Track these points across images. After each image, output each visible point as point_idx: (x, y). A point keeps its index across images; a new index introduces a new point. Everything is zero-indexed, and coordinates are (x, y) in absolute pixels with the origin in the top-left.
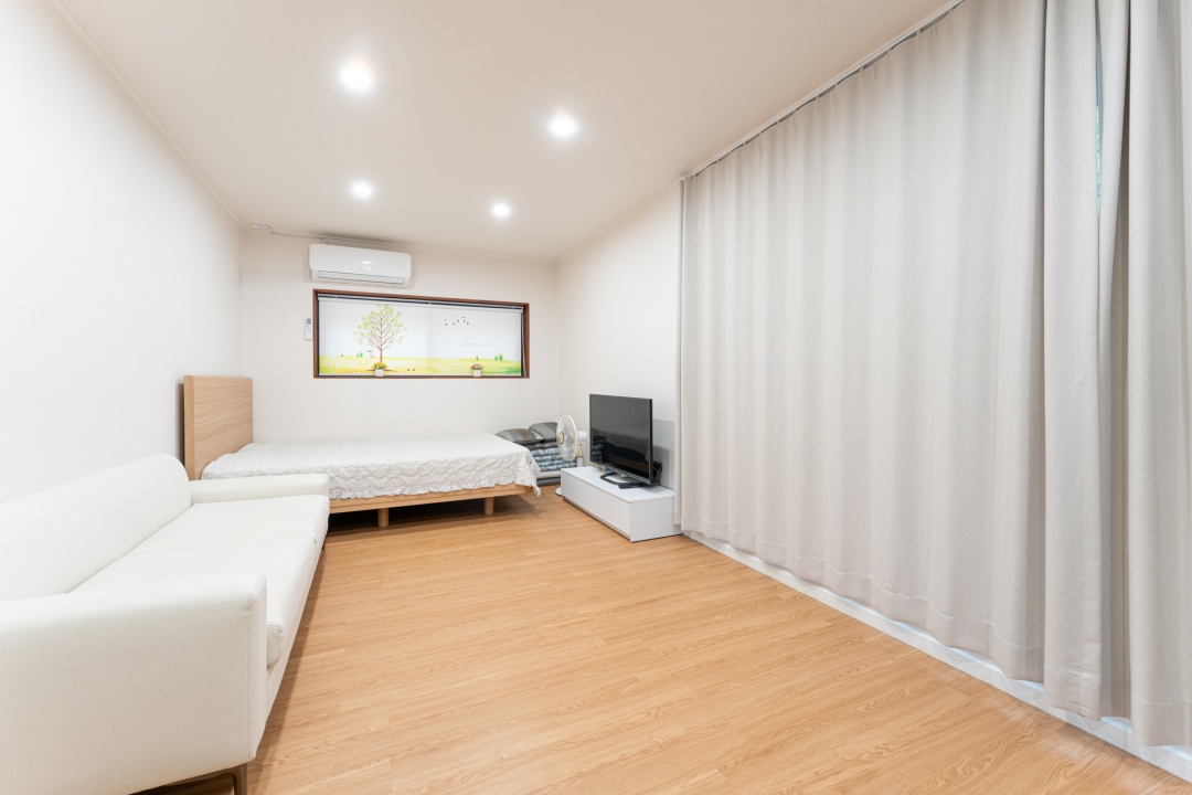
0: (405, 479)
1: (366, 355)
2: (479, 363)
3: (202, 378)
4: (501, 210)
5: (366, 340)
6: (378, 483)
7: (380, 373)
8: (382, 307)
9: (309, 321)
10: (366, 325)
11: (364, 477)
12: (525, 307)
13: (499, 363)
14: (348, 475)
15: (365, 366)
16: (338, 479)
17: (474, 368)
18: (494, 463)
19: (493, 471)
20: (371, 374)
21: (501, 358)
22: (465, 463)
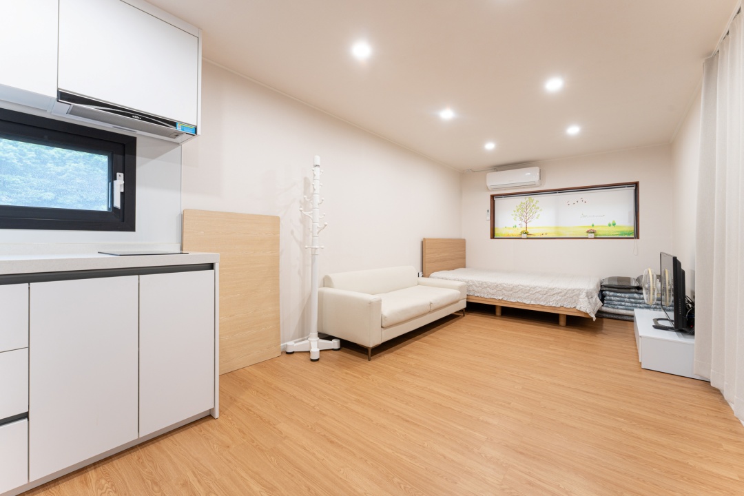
0: (505, 292)
1: (518, 226)
2: (593, 229)
3: (429, 239)
4: (573, 130)
5: (518, 218)
6: (491, 291)
7: (525, 236)
8: (527, 199)
9: (488, 211)
10: (518, 210)
11: (485, 288)
12: (636, 184)
13: (612, 228)
14: (478, 285)
15: (517, 233)
16: (474, 286)
17: (588, 232)
18: (561, 292)
19: (559, 298)
20: (520, 237)
21: (614, 225)
22: (540, 290)
